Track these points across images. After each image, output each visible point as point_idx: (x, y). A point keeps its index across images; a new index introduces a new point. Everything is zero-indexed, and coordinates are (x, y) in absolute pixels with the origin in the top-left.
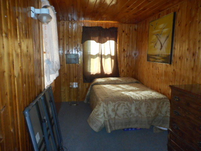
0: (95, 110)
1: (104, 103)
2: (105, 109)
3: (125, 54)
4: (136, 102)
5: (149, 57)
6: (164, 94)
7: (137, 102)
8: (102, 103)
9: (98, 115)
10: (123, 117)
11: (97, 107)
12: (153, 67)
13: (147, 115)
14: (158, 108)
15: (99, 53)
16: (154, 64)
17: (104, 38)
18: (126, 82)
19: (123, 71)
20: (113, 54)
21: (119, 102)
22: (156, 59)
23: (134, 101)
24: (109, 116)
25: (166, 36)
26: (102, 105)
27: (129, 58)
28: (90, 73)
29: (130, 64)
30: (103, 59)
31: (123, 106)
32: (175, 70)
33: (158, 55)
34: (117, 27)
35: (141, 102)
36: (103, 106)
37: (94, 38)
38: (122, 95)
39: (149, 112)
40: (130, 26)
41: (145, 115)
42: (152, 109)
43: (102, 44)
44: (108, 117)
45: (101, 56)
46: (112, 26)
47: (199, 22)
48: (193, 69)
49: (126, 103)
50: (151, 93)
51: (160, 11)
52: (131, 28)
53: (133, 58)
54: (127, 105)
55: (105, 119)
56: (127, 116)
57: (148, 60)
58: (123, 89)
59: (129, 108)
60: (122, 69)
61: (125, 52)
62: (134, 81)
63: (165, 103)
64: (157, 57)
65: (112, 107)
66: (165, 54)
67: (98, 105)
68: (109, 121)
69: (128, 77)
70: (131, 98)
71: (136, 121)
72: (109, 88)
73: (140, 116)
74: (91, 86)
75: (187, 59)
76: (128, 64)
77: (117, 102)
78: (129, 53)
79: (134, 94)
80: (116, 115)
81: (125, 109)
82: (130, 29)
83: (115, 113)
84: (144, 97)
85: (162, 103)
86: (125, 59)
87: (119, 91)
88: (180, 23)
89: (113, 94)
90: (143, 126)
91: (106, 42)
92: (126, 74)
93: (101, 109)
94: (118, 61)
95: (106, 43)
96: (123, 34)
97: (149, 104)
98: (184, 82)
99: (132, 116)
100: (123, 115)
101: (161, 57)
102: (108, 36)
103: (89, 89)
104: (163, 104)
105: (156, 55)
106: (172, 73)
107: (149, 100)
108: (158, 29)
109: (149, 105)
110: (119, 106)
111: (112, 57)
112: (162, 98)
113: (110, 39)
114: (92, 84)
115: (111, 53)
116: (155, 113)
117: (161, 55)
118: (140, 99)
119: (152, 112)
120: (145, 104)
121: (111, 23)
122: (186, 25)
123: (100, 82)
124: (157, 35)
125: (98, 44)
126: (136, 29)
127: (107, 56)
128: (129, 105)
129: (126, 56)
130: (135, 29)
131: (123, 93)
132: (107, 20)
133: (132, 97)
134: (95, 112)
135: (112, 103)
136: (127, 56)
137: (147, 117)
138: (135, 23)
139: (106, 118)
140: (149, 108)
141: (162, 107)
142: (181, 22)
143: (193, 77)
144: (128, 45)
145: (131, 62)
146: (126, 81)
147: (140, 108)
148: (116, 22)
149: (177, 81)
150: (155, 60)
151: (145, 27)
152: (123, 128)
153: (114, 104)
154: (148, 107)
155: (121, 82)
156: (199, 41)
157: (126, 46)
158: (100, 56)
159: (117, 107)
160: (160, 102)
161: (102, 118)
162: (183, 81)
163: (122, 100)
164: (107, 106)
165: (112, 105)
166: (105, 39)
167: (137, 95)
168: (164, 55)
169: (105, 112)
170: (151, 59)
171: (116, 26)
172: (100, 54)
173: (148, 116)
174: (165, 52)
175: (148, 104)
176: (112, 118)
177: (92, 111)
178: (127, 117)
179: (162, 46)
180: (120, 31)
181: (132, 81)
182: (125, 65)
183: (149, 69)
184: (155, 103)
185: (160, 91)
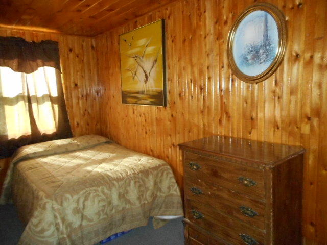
0: (34, 221)
1: (54, 202)
2: (58, 215)
3: (78, 91)
4: (118, 182)
5: (125, 96)
6: (159, 157)
7: (120, 183)
8: (48, 202)
9: (43, 231)
10: (98, 219)
11: (36, 213)
12: (134, 113)
13: (140, 203)
14: (156, 184)
15: (24, 93)
16: (135, 108)
17: (31, 62)
18: (87, 145)
19: (78, 124)
20: (55, 94)
21: (87, 191)
22: (139, 99)
23: (115, 182)
24: (69, 225)
25: (152, 59)
26: (49, 206)
27: (86, 99)
28: (7, 136)
29: (89, 110)
30: (34, 105)
31: (94, 197)
32: (174, 115)
33: (142, 93)
34: (57, 41)
35: (127, 181)
36: (53, 208)
37: (6, 61)
38: (89, 175)
39: (142, 195)
40: (83, 41)
41: (137, 203)
42: (147, 189)
43: (27, 75)
44: (67, 228)
45: (29, 100)
46: (47, 39)
47: (205, 38)
48: (202, 112)
49: (100, 189)
50: (140, 160)
51: (136, 17)
52: (84, 44)
53: (95, 99)
54: (103, 192)
55: (61, 236)
56: (106, 214)
57: (124, 101)
58: (86, 159)
59: (107, 197)
60: (77, 122)
61: (78, 88)
62: (101, 142)
63: (165, 173)
64: (140, 96)
65: (74, 205)
66: (155, 89)
67: (39, 209)
68: (69, 236)
69: (89, 134)
70: (108, 176)
71: (123, 219)
72: (57, 163)
73: (128, 206)
74: (11, 166)
75: (192, 97)
76: (86, 110)
77: (81, 193)
78: (87, 91)
79: (112, 168)
80: (82, 220)
81: (99, 201)
82: (82, 46)
83: (80, 215)
84: (130, 170)
85: (160, 175)
86: (80, 102)
87: (79, 166)
88: (173, 37)
89: (69, 176)
90: (136, 224)
91: (37, 70)
92: (84, 129)
93: (48, 216)
94: (67, 107)
95: (36, 72)
96: (71, 55)
97: (141, 181)
98: (190, 134)
99: (114, 211)
100: (98, 214)
101: (147, 95)
102: (39, 59)
103: (9, 172)
104: (162, 175)
105: (138, 93)
106: (170, 121)
107: (140, 174)
108: (137, 48)
109: (142, 183)
110: (86, 199)
111: (53, 100)
112: (160, 166)
113: (44, 65)
114: (15, 160)
115: (49, 92)
116: (153, 193)
117: (147, 91)
118: (124, 175)
119: (148, 194)
120: (135, 182)
121: (43, 32)
122: (184, 41)
123: (35, 153)
124: (136, 57)
125: (19, 74)
126: (94, 46)
127: (41, 99)
128: (106, 191)
129: (80, 96)
130: (92, 47)
131: (89, 168)
132: (32, 24)
133: (109, 173)
134: (32, 227)
135: (72, 197)
136: (83, 96)
137: (141, 206)
138: (91, 36)
139: (62, 233)
140: (142, 189)
141: (161, 182)
142: (175, 37)
143: (204, 125)
144: (82, 76)
145: (92, 106)
146: (89, 144)
147: (127, 192)
148: (54, 31)
149: (179, 133)
150: (137, 101)
151: (112, 42)
152: (100, 240)
153: (75, 197)
154: (140, 186)
155: (78, 145)
156: (208, 68)
157: (78, 77)
158: (26, 99)
159: (84, 202)
160: (158, 173)
161: (52, 235)
162: (189, 132)
163: (92, 186)
164: (61, 205)
165: (71, 201)
166: (34, 64)
167: (117, 168)
168: (153, 91)
169: (59, 221)
170: (129, 99)
171: (54, 38)
172: (26, 94)
173: (142, 202)
174: (153, 86)
175: (139, 182)
176: (75, 228)
177: (25, 225)
178: (105, 216)
179: (147, 77)
180: (63, 49)
181: (98, 141)
182: (80, 113)
183: (126, 116)
184: (151, 177)
185: (151, 153)
